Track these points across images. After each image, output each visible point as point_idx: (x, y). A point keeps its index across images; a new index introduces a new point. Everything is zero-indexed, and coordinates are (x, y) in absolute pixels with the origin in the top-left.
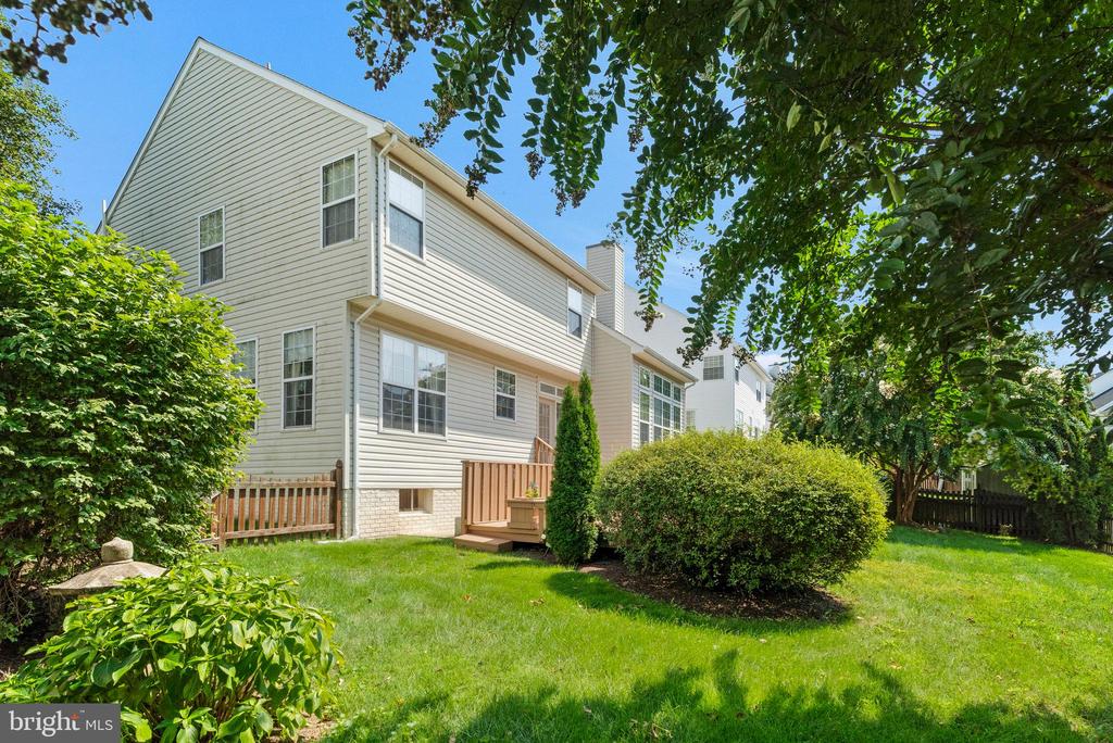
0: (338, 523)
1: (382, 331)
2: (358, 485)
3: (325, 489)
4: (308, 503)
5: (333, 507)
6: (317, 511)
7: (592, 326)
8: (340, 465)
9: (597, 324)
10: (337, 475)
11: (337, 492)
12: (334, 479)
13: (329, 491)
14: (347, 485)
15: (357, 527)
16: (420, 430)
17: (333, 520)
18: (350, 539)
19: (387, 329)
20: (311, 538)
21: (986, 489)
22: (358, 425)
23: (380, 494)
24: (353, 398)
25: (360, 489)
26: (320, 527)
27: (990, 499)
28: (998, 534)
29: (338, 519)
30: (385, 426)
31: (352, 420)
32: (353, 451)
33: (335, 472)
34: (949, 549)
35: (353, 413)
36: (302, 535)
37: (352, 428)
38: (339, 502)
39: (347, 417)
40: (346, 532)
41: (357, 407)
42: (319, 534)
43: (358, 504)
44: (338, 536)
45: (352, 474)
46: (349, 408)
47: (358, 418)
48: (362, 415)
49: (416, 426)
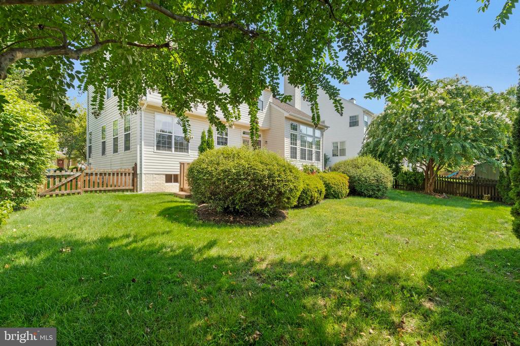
0: (135, 186)
1: (156, 113)
2: (143, 172)
3: (129, 174)
4: (121, 179)
5: (133, 180)
6: (126, 182)
7: (270, 106)
8: (136, 164)
9: (272, 104)
10: (135, 169)
11: (135, 175)
12: (133, 170)
13: (131, 174)
14: (138, 172)
15: (143, 188)
16: (175, 151)
17: (133, 185)
18: (139, 193)
19: (157, 112)
20: (123, 192)
21: (480, 176)
22: (143, 149)
23: (155, 176)
24: (141, 139)
25: (145, 174)
26: (127, 188)
27: (482, 182)
28: (483, 199)
29: (135, 185)
30: (157, 149)
31: (141, 148)
32: (141, 159)
33: (133, 167)
34: (434, 205)
35: (141, 145)
36: (119, 190)
37: (141, 151)
38: (135, 179)
39: (138, 146)
40: (138, 190)
41: (143, 142)
42: (127, 190)
43: (143, 180)
44: (135, 191)
45: (141, 168)
46: (140, 143)
47: (143, 147)
48: (145, 145)
49: (173, 149)
